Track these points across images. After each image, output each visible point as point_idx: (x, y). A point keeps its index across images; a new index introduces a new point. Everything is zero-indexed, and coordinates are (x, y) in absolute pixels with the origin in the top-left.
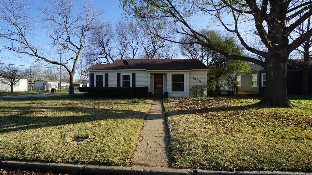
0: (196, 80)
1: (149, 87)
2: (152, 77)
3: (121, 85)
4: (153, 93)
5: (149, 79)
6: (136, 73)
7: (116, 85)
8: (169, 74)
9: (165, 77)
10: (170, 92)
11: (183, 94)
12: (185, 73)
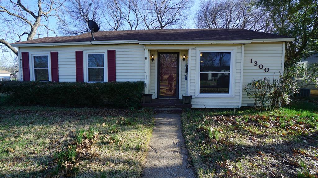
0: (257, 67)
1: (147, 82)
2: (153, 59)
3: (86, 79)
4: (155, 96)
5: (147, 62)
6: (117, 50)
7: (75, 77)
8: (193, 51)
9: (184, 59)
10: (196, 95)
11: (227, 101)
12: (234, 48)
